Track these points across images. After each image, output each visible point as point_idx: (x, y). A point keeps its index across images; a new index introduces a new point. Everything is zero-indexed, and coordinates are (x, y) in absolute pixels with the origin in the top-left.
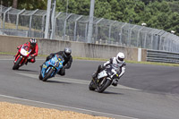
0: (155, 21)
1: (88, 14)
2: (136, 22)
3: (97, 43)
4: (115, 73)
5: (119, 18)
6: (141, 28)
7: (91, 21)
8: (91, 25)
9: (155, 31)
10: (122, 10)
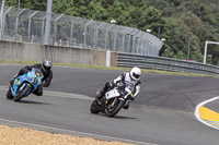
0: (127, 18)
1: (45, 9)
2: (104, 19)
3: (56, 44)
4: (130, 92)
5: (83, 14)
6: (110, 26)
7: (49, 18)
8: (48, 23)
9: (127, 30)
10: (86, 5)
